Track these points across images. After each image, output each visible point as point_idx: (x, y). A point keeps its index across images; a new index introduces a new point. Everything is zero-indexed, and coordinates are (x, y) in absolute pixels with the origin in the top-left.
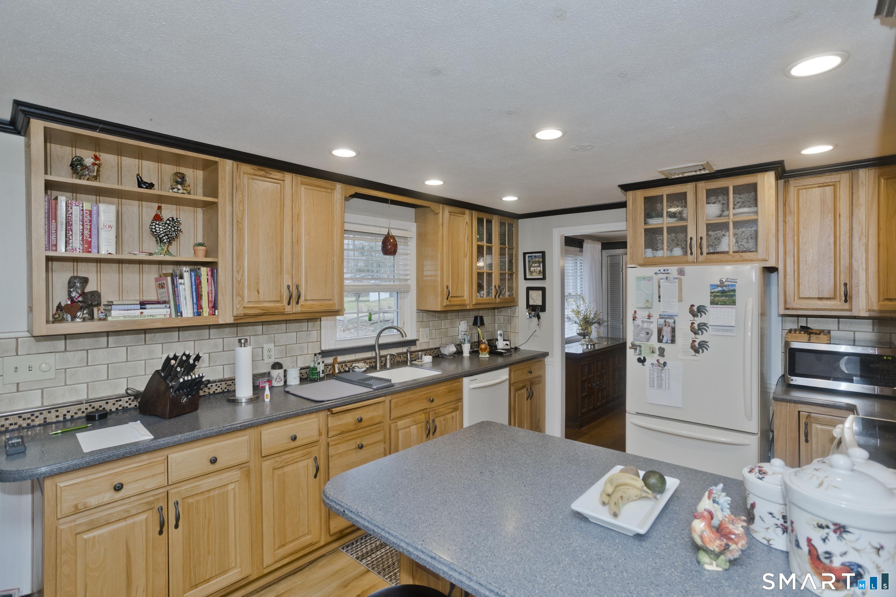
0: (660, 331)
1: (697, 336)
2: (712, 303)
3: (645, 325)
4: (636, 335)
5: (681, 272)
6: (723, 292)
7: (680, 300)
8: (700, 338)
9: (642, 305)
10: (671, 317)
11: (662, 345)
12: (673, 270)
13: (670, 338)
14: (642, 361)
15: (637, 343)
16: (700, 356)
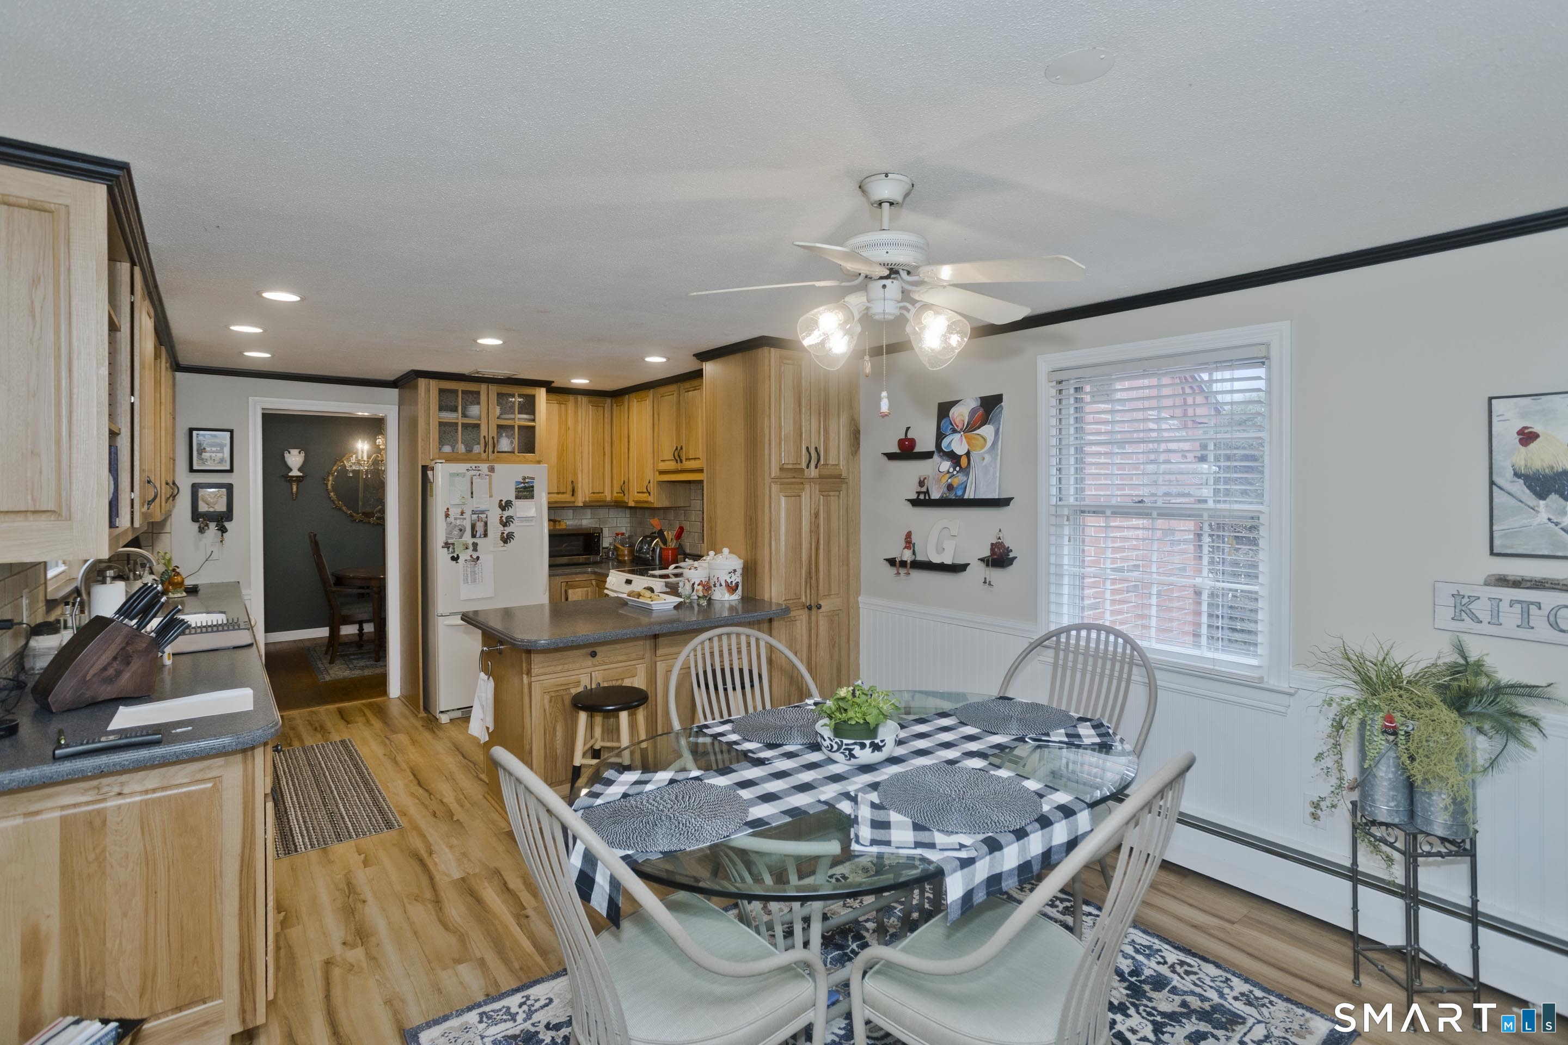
0: (473, 527)
1: (506, 528)
2: (517, 498)
3: (458, 522)
4: (449, 533)
5: (492, 470)
6: (525, 488)
7: (491, 496)
8: (508, 530)
9: (457, 501)
10: (482, 512)
11: (475, 540)
12: (484, 467)
13: (483, 533)
14: (455, 559)
15: (450, 541)
16: (509, 545)
